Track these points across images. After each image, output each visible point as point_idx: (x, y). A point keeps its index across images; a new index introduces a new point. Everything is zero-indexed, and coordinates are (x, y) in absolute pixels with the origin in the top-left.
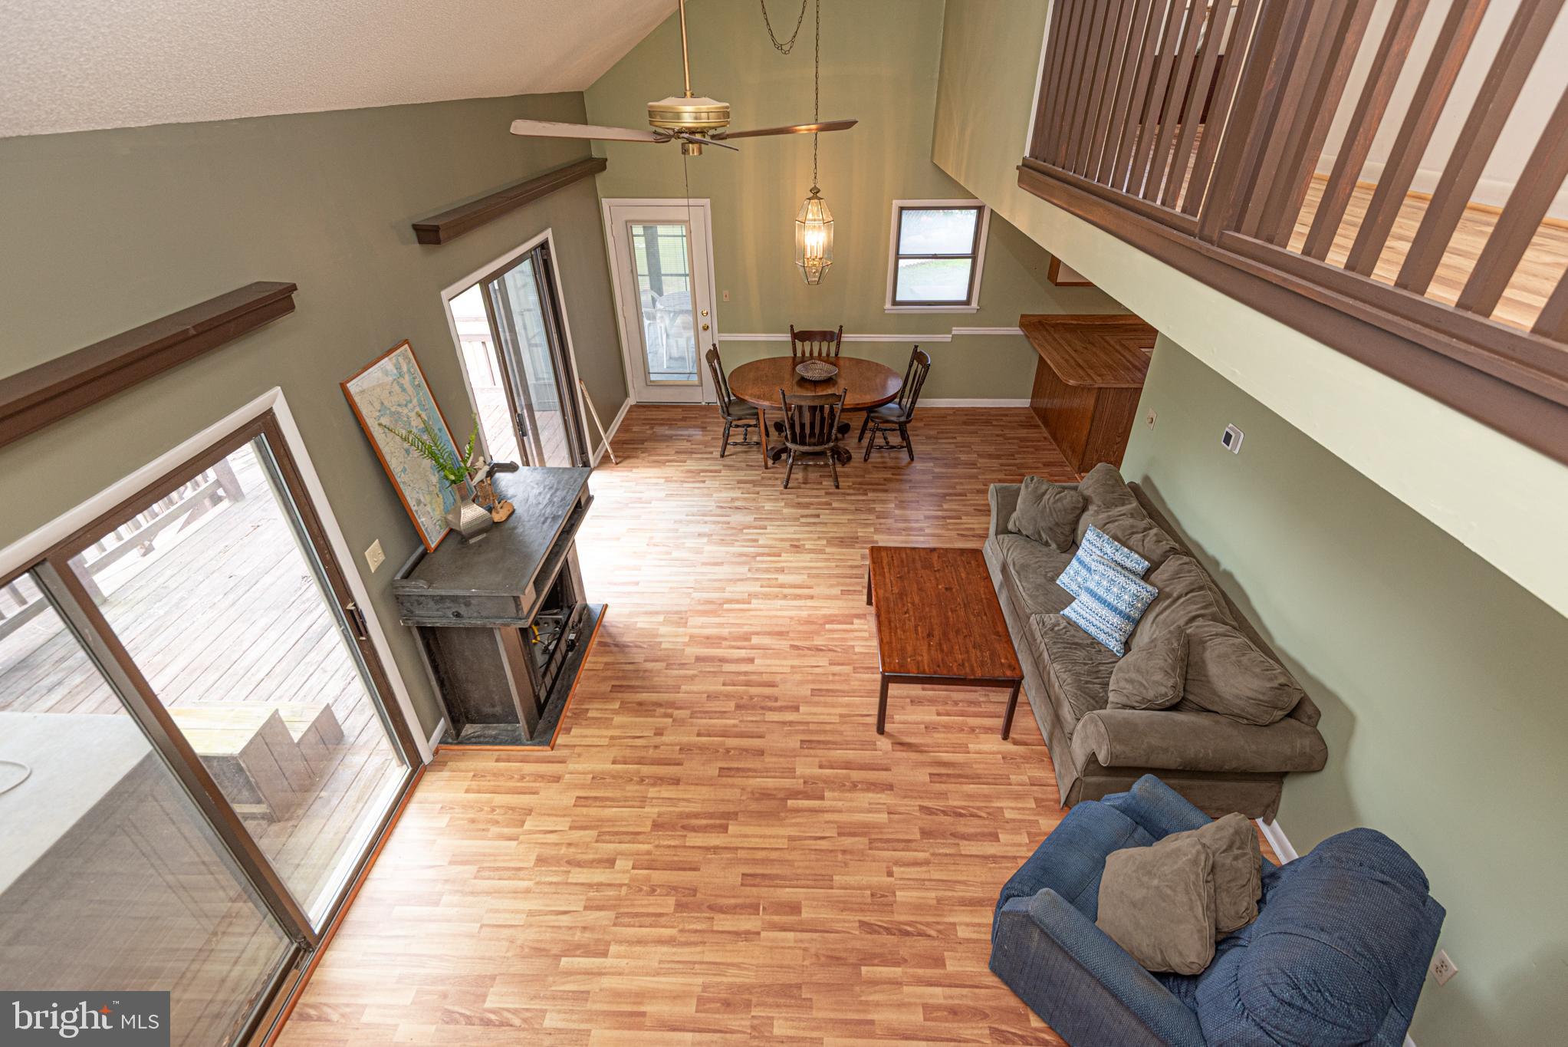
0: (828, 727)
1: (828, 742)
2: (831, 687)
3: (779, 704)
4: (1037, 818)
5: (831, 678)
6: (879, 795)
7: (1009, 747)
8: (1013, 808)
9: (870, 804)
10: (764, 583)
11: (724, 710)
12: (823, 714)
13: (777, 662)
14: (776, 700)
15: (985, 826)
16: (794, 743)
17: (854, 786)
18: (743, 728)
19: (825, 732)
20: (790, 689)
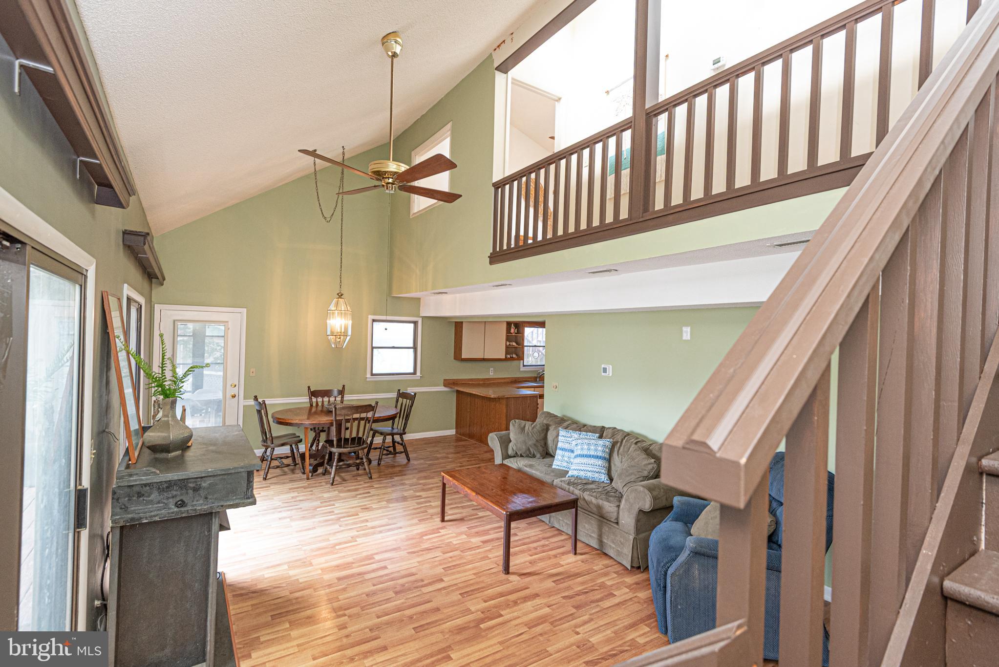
0: (471, 582)
1: (479, 589)
2: (454, 564)
3: (426, 582)
4: (623, 580)
5: (450, 560)
6: (534, 601)
7: (579, 557)
8: (608, 580)
9: (533, 607)
10: (359, 529)
11: (388, 597)
12: (463, 577)
13: (405, 563)
14: (422, 581)
15: (602, 593)
16: (456, 596)
17: (515, 603)
18: (410, 602)
19: (471, 585)
20: (427, 572)
